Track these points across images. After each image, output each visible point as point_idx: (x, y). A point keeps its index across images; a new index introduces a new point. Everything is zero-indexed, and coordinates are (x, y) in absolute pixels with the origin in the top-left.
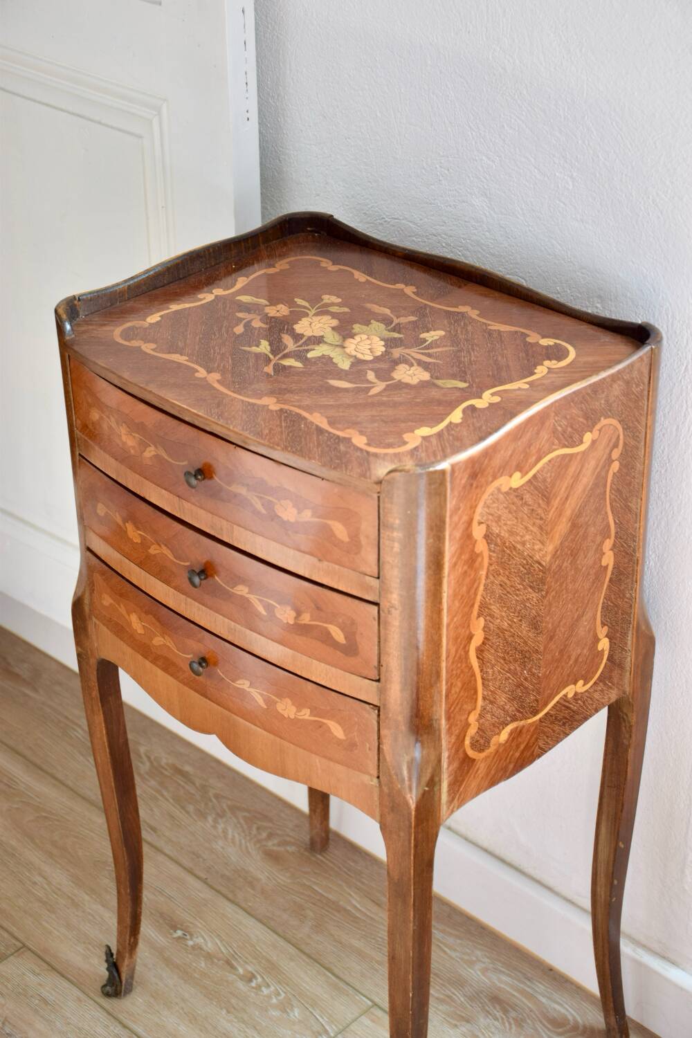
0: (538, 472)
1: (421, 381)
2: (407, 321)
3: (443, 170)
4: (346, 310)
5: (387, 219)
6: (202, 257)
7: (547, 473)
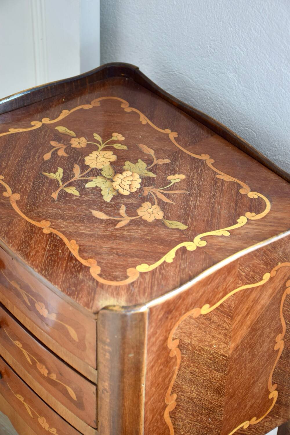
0: (224, 302)
1: (156, 219)
2: (163, 163)
3: (211, 49)
4: (125, 148)
5: (176, 72)
6: (42, 92)
7: (231, 302)
